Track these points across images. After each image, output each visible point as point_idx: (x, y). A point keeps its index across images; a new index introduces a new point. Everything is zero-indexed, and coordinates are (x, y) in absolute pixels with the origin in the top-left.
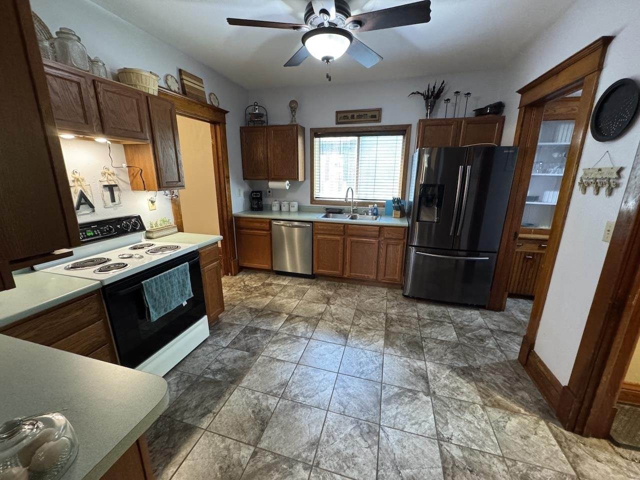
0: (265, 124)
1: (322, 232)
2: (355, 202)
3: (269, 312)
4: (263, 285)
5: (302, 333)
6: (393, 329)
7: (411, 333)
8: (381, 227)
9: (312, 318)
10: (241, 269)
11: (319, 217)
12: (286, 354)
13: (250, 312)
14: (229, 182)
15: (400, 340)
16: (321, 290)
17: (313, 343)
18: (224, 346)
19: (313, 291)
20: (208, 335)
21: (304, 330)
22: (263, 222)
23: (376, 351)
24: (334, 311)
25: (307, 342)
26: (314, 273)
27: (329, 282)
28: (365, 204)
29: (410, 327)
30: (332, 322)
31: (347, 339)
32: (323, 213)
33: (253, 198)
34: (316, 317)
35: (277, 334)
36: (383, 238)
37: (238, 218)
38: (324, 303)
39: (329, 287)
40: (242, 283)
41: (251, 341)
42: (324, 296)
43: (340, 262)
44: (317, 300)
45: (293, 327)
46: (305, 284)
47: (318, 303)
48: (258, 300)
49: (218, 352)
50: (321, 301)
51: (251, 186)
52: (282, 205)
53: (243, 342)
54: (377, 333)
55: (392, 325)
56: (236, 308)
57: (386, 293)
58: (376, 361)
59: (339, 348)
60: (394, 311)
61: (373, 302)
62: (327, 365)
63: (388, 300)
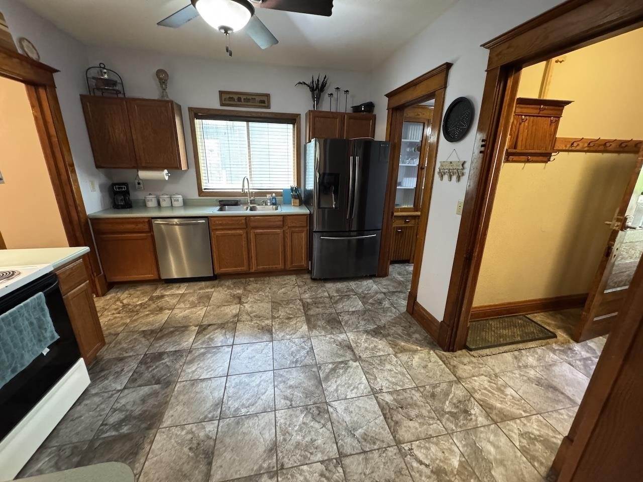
0: (121, 96)
1: (221, 227)
2: (252, 193)
3: (172, 329)
4: (151, 299)
5: (221, 342)
6: (311, 312)
7: (327, 312)
8: (284, 217)
9: (227, 323)
10: (110, 286)
11: (214, 211)
12: (210, 370)
13: (144, 337)
14: (74, 171)
15: (320, 320)
16: (229, 291)
17: (237, 349)
18: (119, 388)
19: (219, 293)
20: (88, 382)
21: (222, 338)
22: (140, 223)
23: (303, 337)
24: (249, 310)
25: (230, 349)
26: (215, 273)
27: (235, 281)
28: (262, 193)
29: (325, 307)
30: (251, 320)
31: (272, 334)
32: (216, 206)
33: (116, 193)
34: (231, 320)
35: (190, 352)
36: (287, 227)
37: (95, 221)
38: (236, 304)
39: (236, 286)
40: (118, 303)
41: (158, 369)
42: (234, 296)
43: (245, 256)
44: (228, 303)
45: (209, 338)
46: (207, 287)
47: (229, 305)
48: (151, 319)
49: (113, 400)
50: (232, 302)
51: (108, 176)
52: (161, 200)
53: (147, 375)
54: (298, 319)
55: (309, 309)
56: (120, 337)
57: (295, 280)
58: (305, 347)
59: (267, 345)
60: (307, 295)
61: (286, 291)
62: (260, 366)
63: (299, 286)
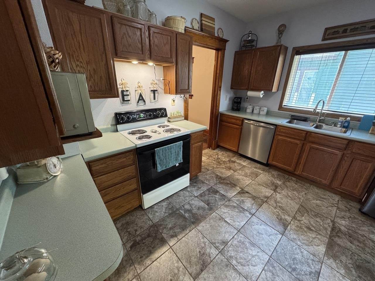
3: (228, 182)
4: (229, 161)
5: (248, 207)
6: (339, 241)
7: (362, 255)
8: (350, 142)
9: (258, 198)
10: (218, 146)
11: (283, 122)
12: (232, 219)
13: (216, 178)
15: (346, 256)
16: (272, 178)
17: (254, 219)
18: (195, 195)
19: (264, 176)
21: (250, 206)
22: (238, 120)
23: (314, 255)
24: (279, 199)
25: (250, 216)
26: (268, 163)
27: (280, 173)
28: (336, 116)
29: (364, 249)
30: (276, 208)
31: (286, 229)
32: (288, 118)
34: (262, 198)
35: (229, 201)
36: (349, 152)
38: (271, 189)
39: (279, 177)
40: (217, 156)
41: (212, 198)
42: (273, 184)
43: (295, 161)
44: (267, 186)
45: (243, 200)
46: (260, 169)
47: (266, 188)
48: (224, 171)
49: (191, 198)
50: (269, 187)
52: (255, 109)
53: (207, 198)
54: (319, 236)
55: (339, 236)
56: (208, 172)
57: (336, 200)
58: (312, 265)
59: (276, 234)
60: (344, 222)
61: (321, 205)
62: (262, 244)
63: (338, 208)
